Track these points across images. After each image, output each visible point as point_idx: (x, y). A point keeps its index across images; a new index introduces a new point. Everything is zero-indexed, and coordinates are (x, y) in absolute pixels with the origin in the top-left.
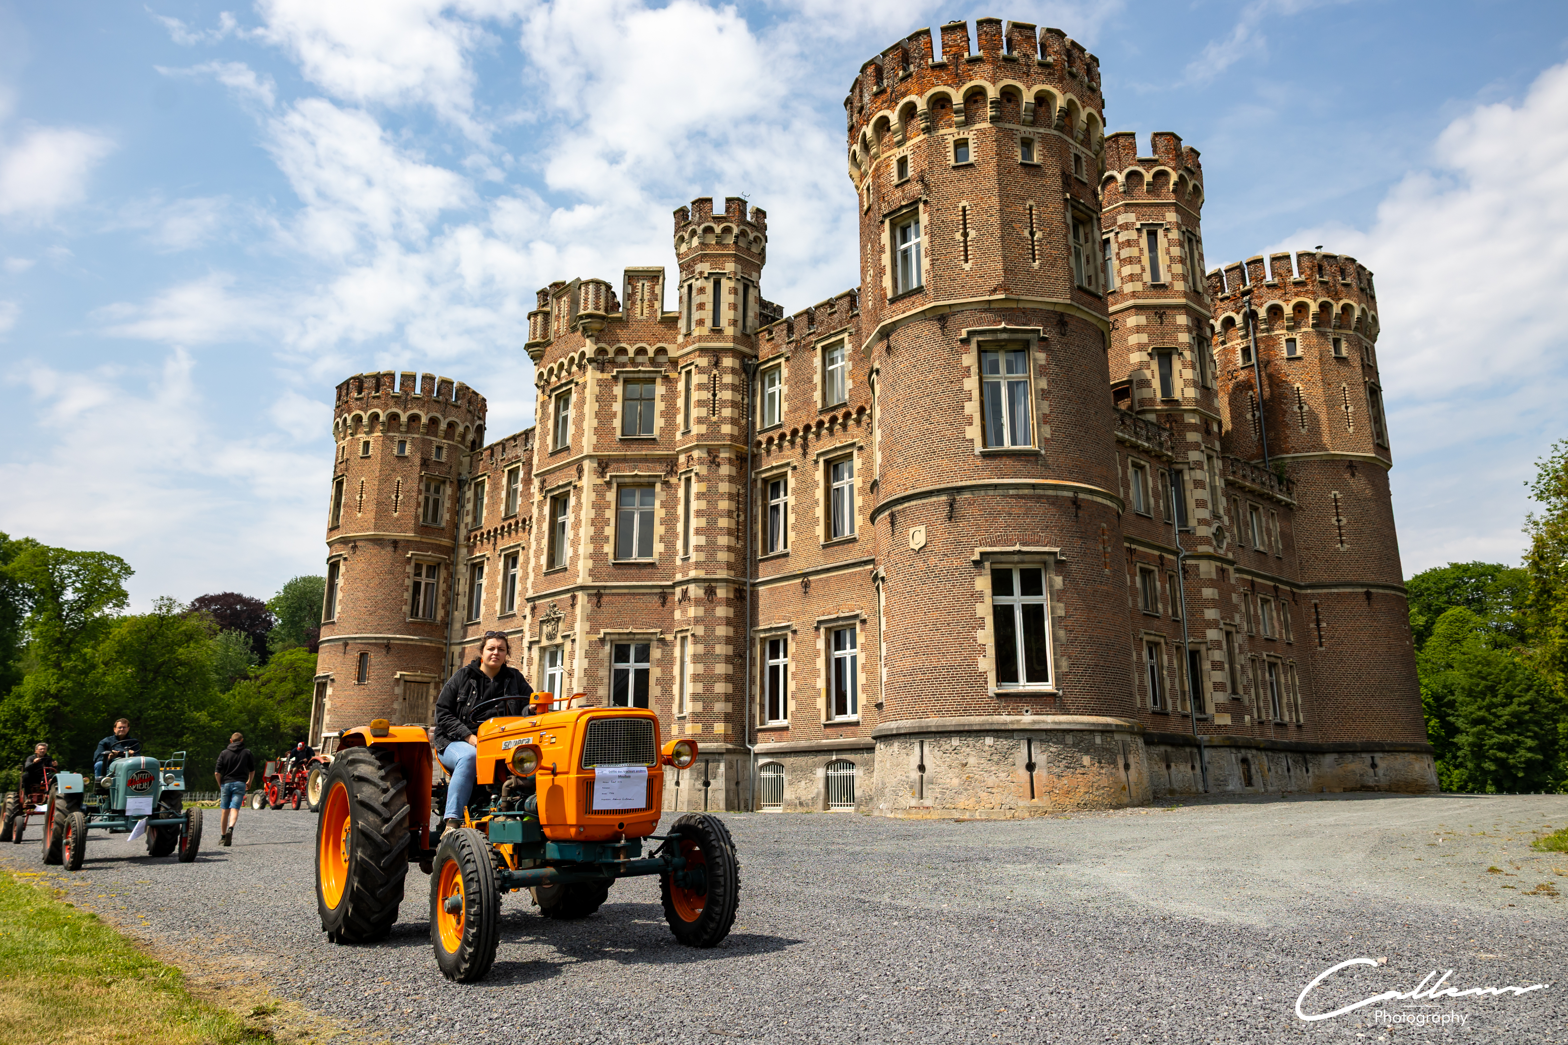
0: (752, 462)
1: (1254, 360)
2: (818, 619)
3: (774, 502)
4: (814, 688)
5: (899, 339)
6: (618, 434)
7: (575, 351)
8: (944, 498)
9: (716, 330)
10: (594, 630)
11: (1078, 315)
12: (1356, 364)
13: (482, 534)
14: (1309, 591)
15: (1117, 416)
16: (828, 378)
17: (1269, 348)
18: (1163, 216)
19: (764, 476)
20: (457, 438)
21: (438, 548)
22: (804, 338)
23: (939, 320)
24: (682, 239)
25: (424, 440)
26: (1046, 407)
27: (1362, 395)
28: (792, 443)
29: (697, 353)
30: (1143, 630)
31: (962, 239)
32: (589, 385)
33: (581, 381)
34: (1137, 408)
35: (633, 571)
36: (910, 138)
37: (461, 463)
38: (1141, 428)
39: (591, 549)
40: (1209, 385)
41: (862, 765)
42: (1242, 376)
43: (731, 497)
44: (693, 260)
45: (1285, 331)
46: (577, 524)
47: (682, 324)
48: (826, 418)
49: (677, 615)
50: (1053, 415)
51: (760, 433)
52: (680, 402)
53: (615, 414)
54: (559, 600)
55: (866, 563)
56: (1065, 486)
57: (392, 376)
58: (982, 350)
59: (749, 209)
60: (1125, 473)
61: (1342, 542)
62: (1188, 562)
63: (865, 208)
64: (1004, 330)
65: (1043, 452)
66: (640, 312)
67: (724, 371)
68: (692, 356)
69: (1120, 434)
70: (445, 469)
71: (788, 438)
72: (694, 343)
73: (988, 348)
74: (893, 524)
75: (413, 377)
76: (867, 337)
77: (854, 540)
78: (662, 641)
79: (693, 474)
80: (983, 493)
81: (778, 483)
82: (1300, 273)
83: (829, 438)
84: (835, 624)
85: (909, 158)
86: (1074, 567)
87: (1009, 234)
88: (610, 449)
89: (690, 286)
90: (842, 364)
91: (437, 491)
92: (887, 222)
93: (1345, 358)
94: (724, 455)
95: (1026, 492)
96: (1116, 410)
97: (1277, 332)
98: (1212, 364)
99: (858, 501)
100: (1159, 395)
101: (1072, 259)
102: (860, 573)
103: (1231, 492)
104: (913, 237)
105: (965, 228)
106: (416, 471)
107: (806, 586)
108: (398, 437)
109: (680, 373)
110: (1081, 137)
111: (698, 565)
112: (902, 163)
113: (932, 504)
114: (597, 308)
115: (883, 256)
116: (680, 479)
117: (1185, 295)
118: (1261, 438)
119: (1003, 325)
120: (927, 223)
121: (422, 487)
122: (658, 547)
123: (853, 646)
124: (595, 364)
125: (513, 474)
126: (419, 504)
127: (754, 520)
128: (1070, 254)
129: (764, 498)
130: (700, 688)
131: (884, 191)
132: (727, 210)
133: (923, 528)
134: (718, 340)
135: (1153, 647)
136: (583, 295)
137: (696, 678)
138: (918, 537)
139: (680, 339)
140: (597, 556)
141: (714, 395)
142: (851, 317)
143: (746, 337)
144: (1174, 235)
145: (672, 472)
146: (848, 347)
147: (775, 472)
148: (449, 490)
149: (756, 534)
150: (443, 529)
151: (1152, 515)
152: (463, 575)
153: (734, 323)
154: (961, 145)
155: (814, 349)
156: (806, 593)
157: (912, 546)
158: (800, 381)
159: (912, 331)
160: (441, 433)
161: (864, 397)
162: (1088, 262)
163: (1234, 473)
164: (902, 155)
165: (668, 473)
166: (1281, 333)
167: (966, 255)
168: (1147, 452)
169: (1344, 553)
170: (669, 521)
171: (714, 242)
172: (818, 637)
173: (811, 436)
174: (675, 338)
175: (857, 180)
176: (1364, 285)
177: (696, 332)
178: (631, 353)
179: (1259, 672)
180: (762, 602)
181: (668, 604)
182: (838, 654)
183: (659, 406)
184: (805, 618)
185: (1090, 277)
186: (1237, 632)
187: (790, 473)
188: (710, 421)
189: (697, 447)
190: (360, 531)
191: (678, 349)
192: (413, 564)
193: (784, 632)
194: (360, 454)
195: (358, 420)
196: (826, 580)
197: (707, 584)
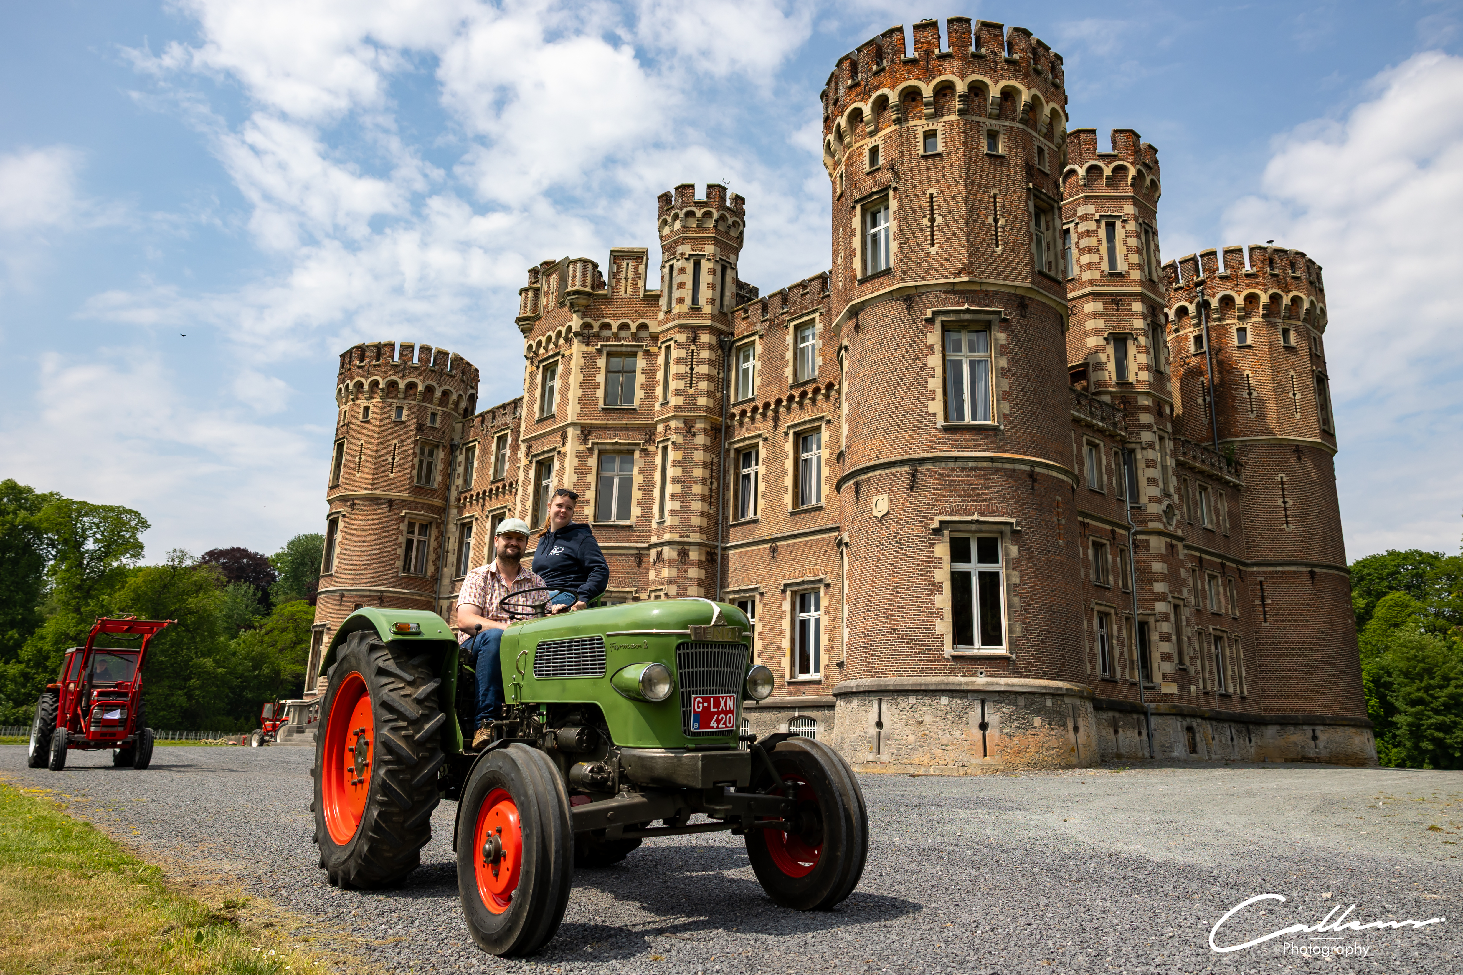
0: (726, 433)
1: (1205, 348)
2: (784, 582)
3: (745, 471)
4: (779, 647)
5: (867, 318)
6: (601, 404)
7: (563, 326)
8: (906, 468)
9: (695, 308)
11: (1038, 298)
12: (1304, 353)
13: (472, 496)
14: (1255, 569)
15: (1074, 396)
16: (799, 355)
17: (1220, 336)
18: (1122, 208)
19: (736, 446)
21: (431, 508)
22: (777, 318)
23: (905, 300)
24: (665, 222)
25: (420, 407)
26: (1005, 385)
27: (1309, 383)
28: (764, 415)
29: (677, 330)
30: (1094, 601)
31: (929, 224)
32: (574, 357)
33: (567, 353)
34: (1093, 389)
35: (611, 533)
36: (882, 129)
37: (454, 429)
38: (1096, 409)
40: (1162, 370)
41: (823, 721)
42: (1194, 361)
43: (705, 465)
44: (676, 243)
45: (1236, 321)
47: (663, 302)
48: (797, 393)
49: (652, 575)
50: (1012, 392)
51: (734, 405)
52: (660, 375)
53: (599, 384)
55: (831, 530)
56: (1023, 460)
57: (392, 346)
58: (946, 329)
59: (729, 194)
60: (1080, 450)
61: (1287, 523)
62: (1139, 537)
63: (838, 194)
64: (967, 311)
65: (1002, 427)
66: (625, 290)
67: (702, 347)
68: (672, 332)
69: (1076, 413)
70: (438, 434)
71: (760, 411)
72: (674, 319)
73: (951, 327)
74: (857, 492)
75: (412, 348)
76: (837, 316)
77: (820, 508)
78: (637, 599)
79: (670, 443)
80: (943, 464)
81: (750, 454)
82: (1252, 266)
83: (799, 411)
84: (800, 588)
85: (880, 147)
86: (1029, 537)
87: (974, 220)
88: (593, 417)
89: (672, 267)
90: (813, 342)
91: (431, 454)
92: (858, 207)
93: (1293, 348)
94: (700, 425)
95: (985, 464)
96: (1073, 390)
97: (1228, 322)
98: (1166, 350)
99: (825, 472)
100: (1114, 378)
101: (1033, 246)
102: (825, 540)
103: (1181, 472)
104: (883, 222)
105: (932, 214)
106: (412, 435)
107: (774, 550)
108: (396, 403)
109: (660, 348)
110: (1044, 130)
111: (672, 528)
112: (874, 152)
113: (895, 474)
114: (584, 285)
115: (854, 239)
116: (657, 448)
117: (1141, 283)
118: (1211, 422)
119: (966, 306)
120: (896, 209)
121: (417, 451)
122: (636, 511)
123: (817, 609)
124: (580, 338)
125: (502, 440)
126: (413, 466)
127: (726, 488)
128: (1031, 240)
129: (737, 467)
131: (856, 178)
132: (708, 196)
133: (885, 497)
134: (696, 318)
135: (1103, 617)
136: (571, 272)
138: (881, 505)
139: (661, 316)
141: (692, 369)
142: (823, 298)
143: (723, 315)
144: (1132, 226)
145: (650, 440)
146: (819, 326)
147: (747, 442)
148: (442, 454)
149: (728, 501)
150: (435, 490)
151: (1105, 491)
152: (453, 533)
153: (712, 301)
154: (930, 135)
155: (787, 327)
156: (773, 557)
157: (875, 513)
158: (773, 357)
159: (880, 310)
160: (436, 401)
161: (833, 373)
162: (1048, 249)
163: (1185, 454)
164: (874, 144)
165: (646, 441)
166: (1232, 322)
167: (933, 240)
168: (1101, 431)
169: (1289, 533)
170: (647, 487)
171: (695, 226)
172: (784, 599)
173: (782, 409)
174: (656, 314)
175: (831, 168)
176: (1313, 278)
177: (676, 309)
178: (615, 327)
179: (1205, 645)
180: (731, 565)
181: (644, 565)
182: (803, 616)
183: (640, 378)
184: (773, 581)
185: (1050, 263)
186: (1185, 606)
187: (761, 444)
188: (687, 394)
189: (674, 417)
190: (358, 490)
191: (659, 325)
192: (406, 522)
193: (752, 594)
194: (361, 418)
195: (359, 385)
196: (793, 545)
197: (680, 547)
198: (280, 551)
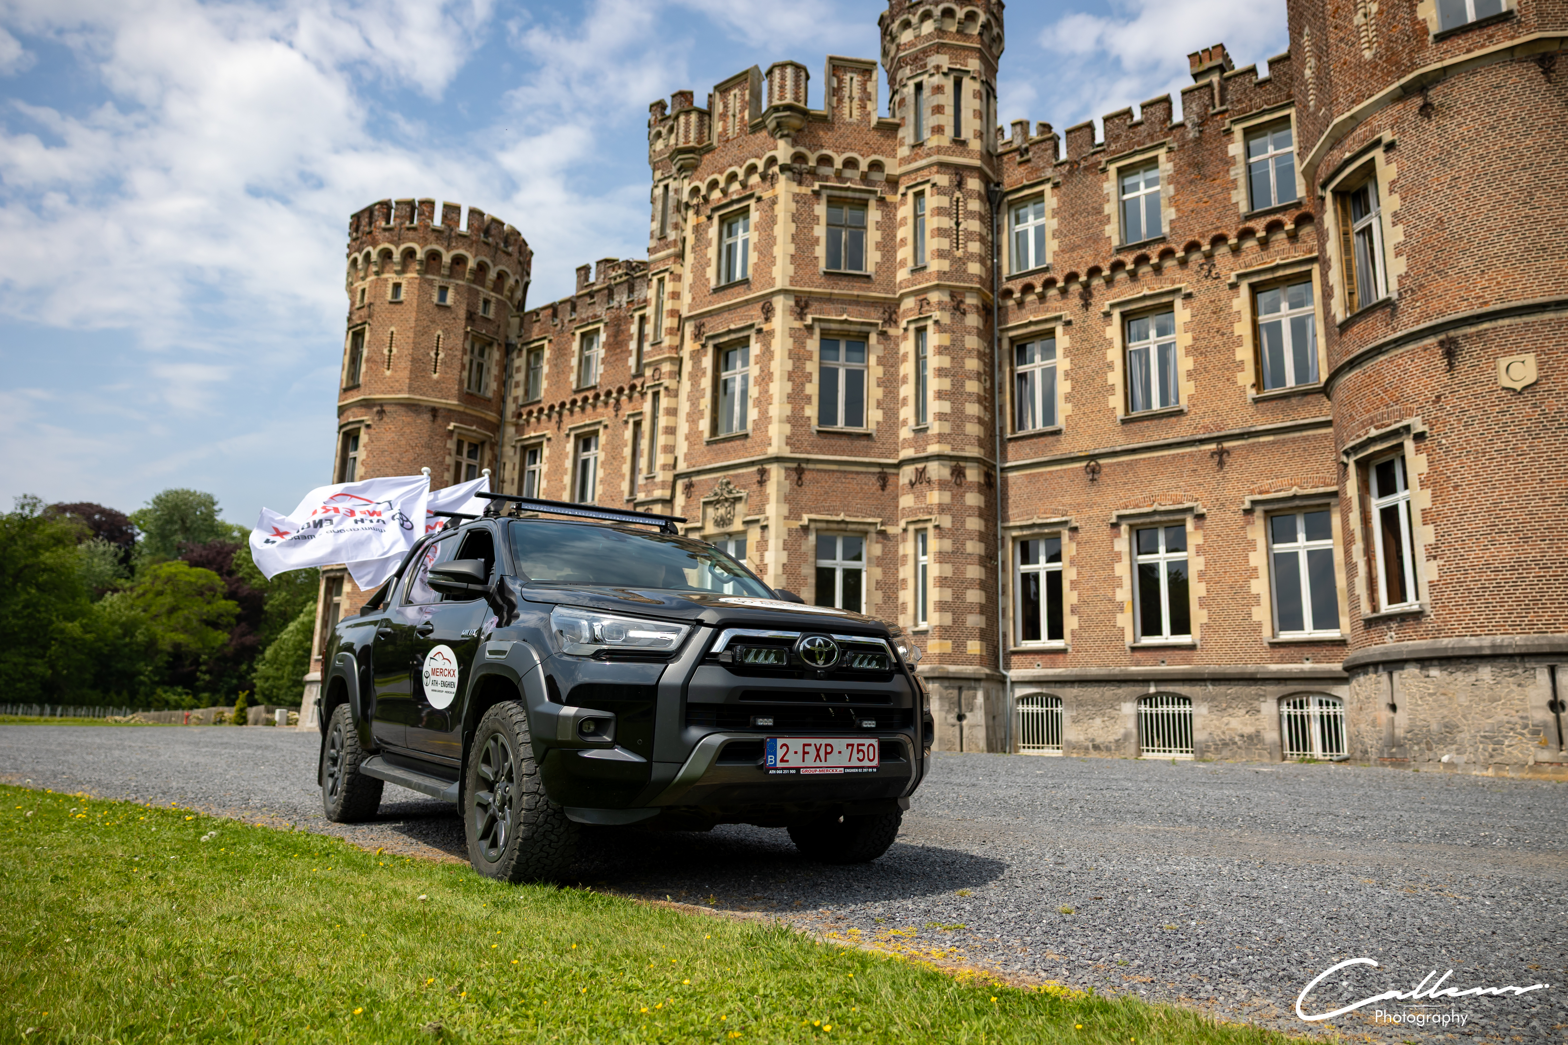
0: (999, 315)
2: (1115, 513)
3: (1022, 369)
4: (1111, 600)
5: (1455, 91)
6: (822, 265)
7: (758, 157)
9: (959, 142)
10: (794, 514)
13: (541, 411)
16: (1122, 209)
19: (1012, 334)
20: (506, 292)
21: (483, 423)
22: (1085, 159)
23: (1539, 61)
25: (470, 289)
28: (1065, 291)
29: (935, 169)
32: (781, 200)
33: (766, 195)
35: (844, 442)
37: (508, 324)
39: (788, 410)
43: (978, 355)
44: (925, 52)
46: (766, 377)
48: (1128, 259)
49: (906, 501)
51: (1009, 279)
52: (906, 231)
53: (817, 240)
54: (736, 476)
55: (1202, 442)
57: (431, 204)
66: (849, 113)
67: (969, 194)
68: (924, 172)
70: (493, 328)
71: (1060, 284)
72: (929, 155)
74: (1450, 354)
75: (457, 209)
77: (1180, 413)
78: (882, 533)
79: (928, 323)
88: (812, 283)
89: (917, 85)
90: (1149, 190)
91: (482, 354)
94: (971, 300)
102: (1191, 455)
106: (460, 325)
107: (1092, 471)
108: (438, 281)
109: (904, 195)
111: (941, 438)
116: (906, 330)
121: (468, 346)
122: (873, 416)
123: (1177, 549)
124: (789, 174)
125: (590, 337)
126: (463, 367)
127: (1001, 389)
129: (1012, 362)
130: (948, 595)
133: (1530, 358)
134: (961, 154)
136: (777, 80)
137: (942, 582)
138: (1519, 370)
139: (904, 151)
140: (796, 420)
141: (958, 224)
145: (891, 319)
146: (1165, 168)
147: (1033, 328)
148: (496, 355)
149: (1002, 406)
150: (489, 400)
152: (511, 458)
153: (980, 135)
155: (1104, 170)
156: (1093, 480)
157: (1504, 383)
158: (1080, 212)
160: (489, 284)
161: (1198, 229)
165: (885, 322)
170: (890, 383)
171: (954, 30)
172: (1117, 536)
173: (1098, 282)
174: (897, 149)
177: (933, 141)
178: (838, 163)
181: (890, 488)
182: (1147, 559)
183: (873, 236)
184: (1095, 512)
187: (1059, 329)
188: (954, 257)
189: (937, 287)
190: (389, 392)
191: (900, 166)
192: (455, 438)
193: (1055, 529)
194: (389, 297)
195: (387, 255)
196: (1129, 464)
197: (954, 463)
198: (145, 507)
